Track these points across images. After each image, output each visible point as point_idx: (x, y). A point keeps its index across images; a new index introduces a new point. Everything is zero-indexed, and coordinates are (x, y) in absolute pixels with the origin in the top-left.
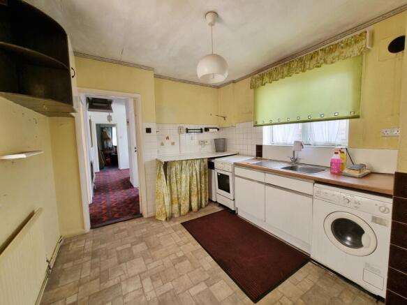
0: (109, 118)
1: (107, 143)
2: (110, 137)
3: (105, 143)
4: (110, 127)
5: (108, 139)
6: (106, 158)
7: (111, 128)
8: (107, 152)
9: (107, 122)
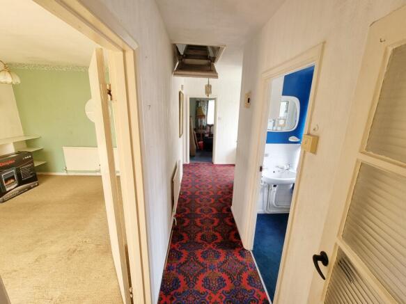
0: (208, 88)
1: (201, 121)
2: (205, 114)
3: (199, 120)
4: (206, 101)
5: (203, 116)
6: (198, 141)
7: (208, 102)
8: (200, 131)
9: (205, 96)
